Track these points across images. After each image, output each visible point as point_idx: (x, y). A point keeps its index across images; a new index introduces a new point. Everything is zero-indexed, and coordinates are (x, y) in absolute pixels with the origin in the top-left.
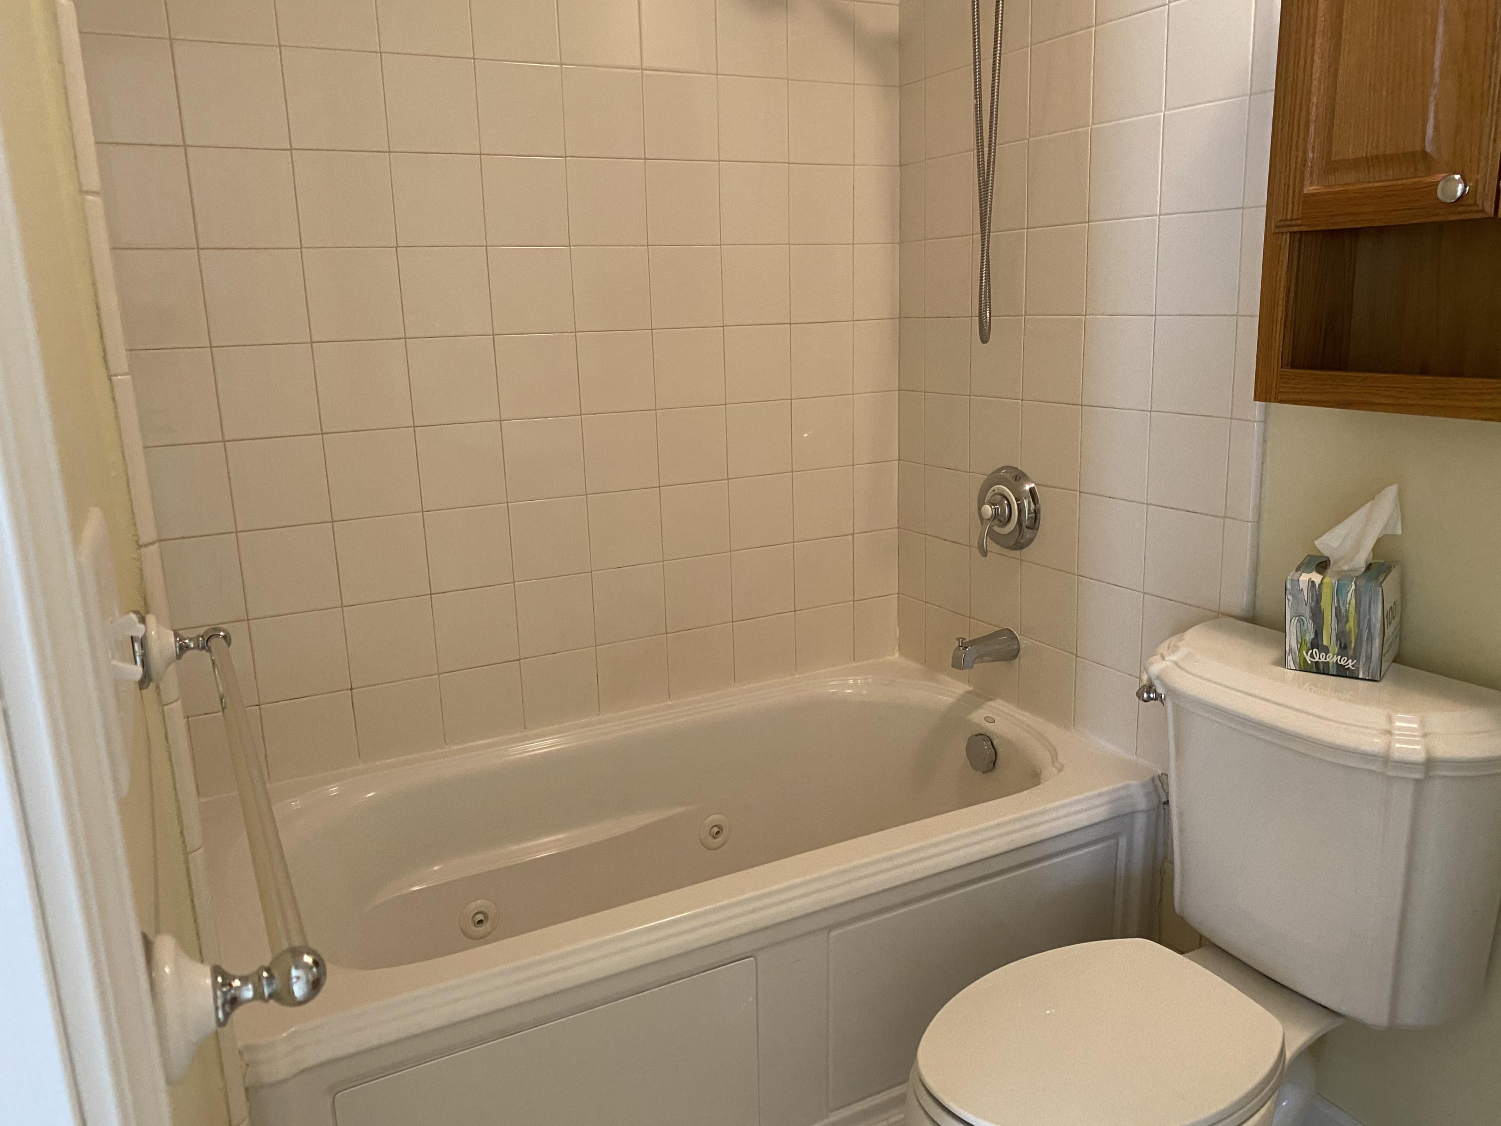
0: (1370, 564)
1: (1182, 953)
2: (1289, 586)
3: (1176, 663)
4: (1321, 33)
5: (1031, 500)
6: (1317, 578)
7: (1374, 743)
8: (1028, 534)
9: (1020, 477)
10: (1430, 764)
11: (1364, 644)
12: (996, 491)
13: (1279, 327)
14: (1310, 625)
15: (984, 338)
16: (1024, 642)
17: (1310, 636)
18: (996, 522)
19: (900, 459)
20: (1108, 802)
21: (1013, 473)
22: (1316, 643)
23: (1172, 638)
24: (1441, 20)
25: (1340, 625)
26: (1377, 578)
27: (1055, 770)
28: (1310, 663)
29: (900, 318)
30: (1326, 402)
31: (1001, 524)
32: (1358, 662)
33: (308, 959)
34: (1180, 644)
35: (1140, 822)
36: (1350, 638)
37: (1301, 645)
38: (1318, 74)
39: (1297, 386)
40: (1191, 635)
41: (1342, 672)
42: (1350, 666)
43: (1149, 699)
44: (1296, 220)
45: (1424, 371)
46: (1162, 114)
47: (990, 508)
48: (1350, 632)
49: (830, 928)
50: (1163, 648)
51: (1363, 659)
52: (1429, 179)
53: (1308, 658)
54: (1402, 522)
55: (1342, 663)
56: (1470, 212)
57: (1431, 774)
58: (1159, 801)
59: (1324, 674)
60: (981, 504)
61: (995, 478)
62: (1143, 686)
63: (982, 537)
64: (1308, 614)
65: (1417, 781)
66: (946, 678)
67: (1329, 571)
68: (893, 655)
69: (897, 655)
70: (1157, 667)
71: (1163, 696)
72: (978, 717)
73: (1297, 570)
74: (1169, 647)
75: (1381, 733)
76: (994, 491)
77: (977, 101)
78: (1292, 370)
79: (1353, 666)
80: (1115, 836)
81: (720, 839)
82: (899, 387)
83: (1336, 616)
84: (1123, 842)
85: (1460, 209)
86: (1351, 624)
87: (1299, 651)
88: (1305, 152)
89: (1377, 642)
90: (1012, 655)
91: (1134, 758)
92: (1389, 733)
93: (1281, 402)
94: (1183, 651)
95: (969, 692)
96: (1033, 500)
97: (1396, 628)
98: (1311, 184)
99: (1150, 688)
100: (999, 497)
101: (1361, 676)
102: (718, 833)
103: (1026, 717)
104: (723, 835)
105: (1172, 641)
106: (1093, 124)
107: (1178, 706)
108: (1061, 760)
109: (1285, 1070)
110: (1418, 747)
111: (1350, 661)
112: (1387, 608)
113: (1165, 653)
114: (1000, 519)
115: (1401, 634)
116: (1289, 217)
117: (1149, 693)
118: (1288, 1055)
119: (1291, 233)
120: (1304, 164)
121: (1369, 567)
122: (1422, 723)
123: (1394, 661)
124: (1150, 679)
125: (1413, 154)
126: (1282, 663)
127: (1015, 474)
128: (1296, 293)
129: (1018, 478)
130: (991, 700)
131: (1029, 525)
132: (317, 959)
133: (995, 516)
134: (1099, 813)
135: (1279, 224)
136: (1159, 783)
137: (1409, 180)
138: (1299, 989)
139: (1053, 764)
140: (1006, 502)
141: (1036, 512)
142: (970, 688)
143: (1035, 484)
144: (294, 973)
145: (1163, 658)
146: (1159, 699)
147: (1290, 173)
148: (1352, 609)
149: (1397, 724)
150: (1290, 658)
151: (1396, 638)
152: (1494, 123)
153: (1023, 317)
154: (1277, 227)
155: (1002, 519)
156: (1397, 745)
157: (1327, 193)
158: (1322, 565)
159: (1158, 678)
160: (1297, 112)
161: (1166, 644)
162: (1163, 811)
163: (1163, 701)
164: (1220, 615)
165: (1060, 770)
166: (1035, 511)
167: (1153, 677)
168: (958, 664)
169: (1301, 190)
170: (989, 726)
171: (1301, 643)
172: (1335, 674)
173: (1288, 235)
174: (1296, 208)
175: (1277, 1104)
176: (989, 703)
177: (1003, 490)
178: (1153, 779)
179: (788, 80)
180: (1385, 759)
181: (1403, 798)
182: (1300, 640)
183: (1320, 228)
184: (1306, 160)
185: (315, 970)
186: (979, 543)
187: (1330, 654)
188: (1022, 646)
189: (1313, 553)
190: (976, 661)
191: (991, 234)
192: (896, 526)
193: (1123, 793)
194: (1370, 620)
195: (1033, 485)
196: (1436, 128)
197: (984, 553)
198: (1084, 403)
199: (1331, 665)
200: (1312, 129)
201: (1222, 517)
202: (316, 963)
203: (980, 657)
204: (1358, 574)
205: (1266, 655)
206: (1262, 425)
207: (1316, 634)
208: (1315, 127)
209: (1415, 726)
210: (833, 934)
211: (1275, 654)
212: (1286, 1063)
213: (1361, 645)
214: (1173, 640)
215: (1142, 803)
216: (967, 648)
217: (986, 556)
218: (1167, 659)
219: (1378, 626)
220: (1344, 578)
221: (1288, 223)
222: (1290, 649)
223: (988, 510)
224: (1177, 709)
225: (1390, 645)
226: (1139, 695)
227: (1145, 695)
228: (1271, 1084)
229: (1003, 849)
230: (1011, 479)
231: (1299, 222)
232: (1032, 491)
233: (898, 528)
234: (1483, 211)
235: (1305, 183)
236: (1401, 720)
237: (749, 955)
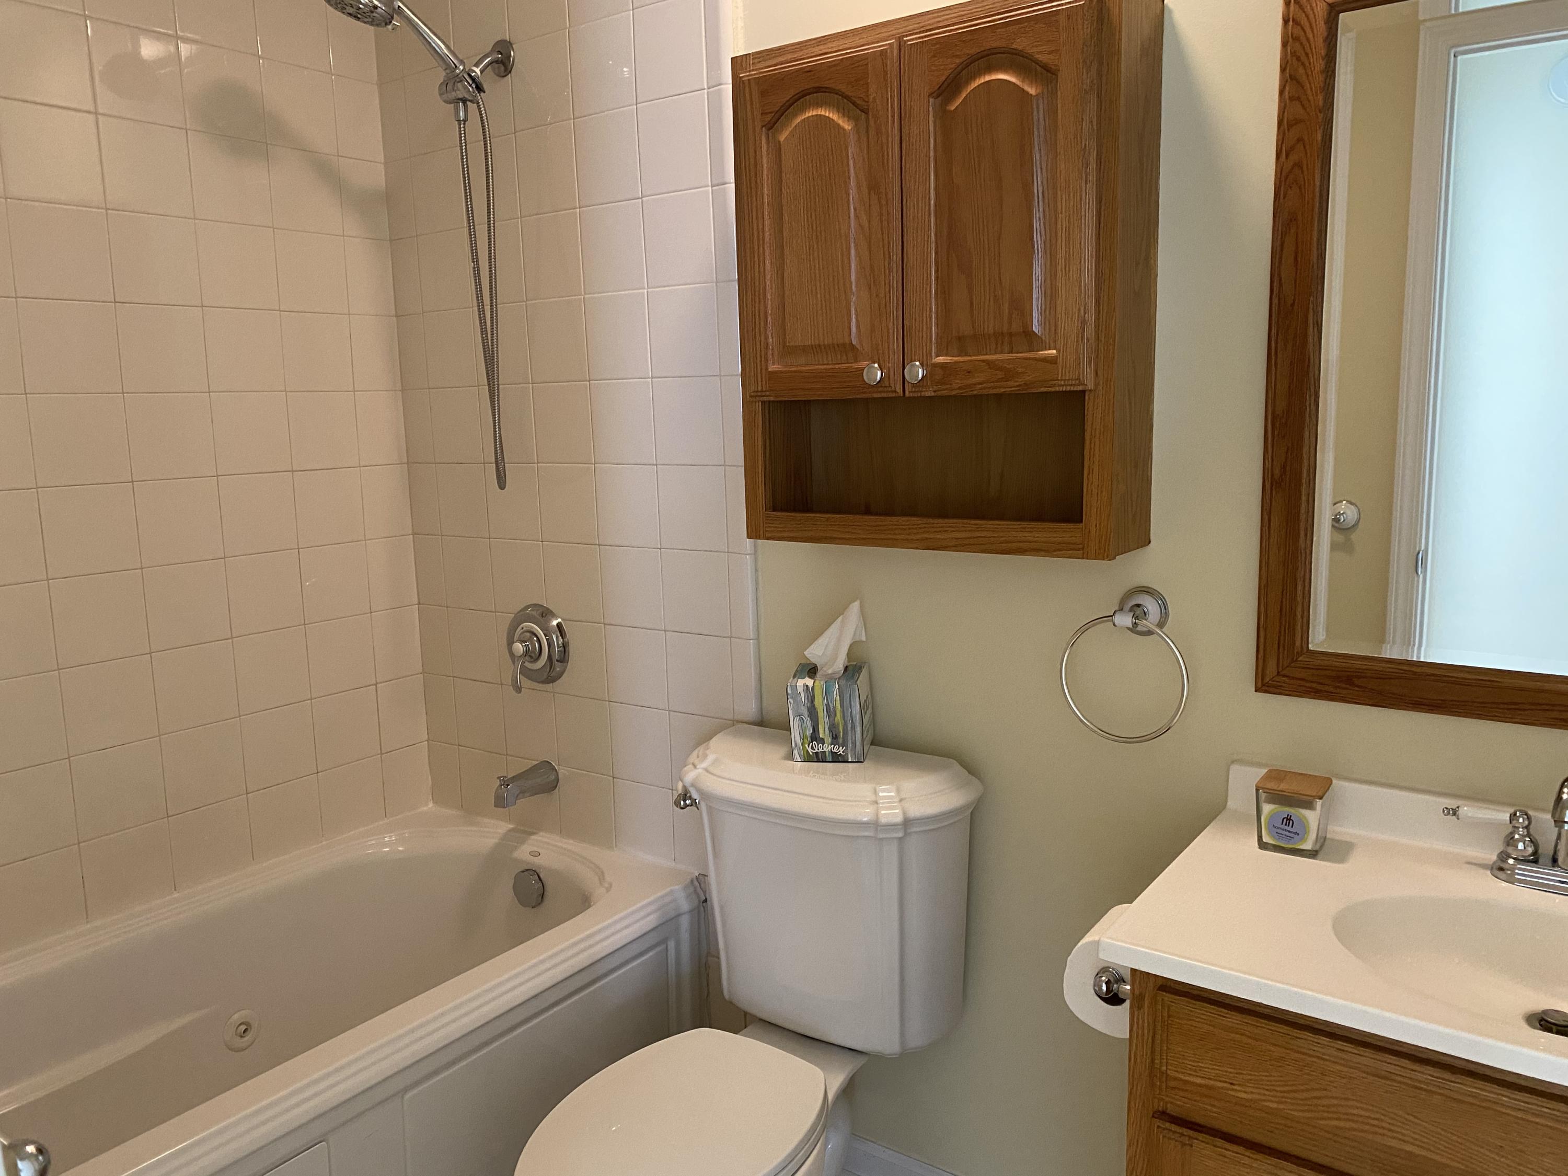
0: (847, 667)
1: (736, 1033)
2: (789, 692)
3: (707, 770)
4: (768, 245)
5: (559, 635)
6: (809, 682)
7: (865, 814)
8: (558, 667)
9: (545, 614)
10: (907, 823)
11: (850, 732)
12: (525, 629)
13: (760, 479)
14: (808, 723)
15: (502, 484)
16: (562, 771)
17: (809, 732)
18: (527, 658)
19: (419, 603)
20: (659, 909)
21: (538, 610)
22: (815, 737)
23: (699, 748)
24: (852, 245)
25: (831, 719)
26: (853, 676)
27: (603, 890)
28: (811, 754)
29: (408, 463)
30: (802, 538)
31: (532, 660)
32: (847, 749)
33: (31, 1149)
34: (707, 752)
35: (685, 922)
36: (839, 729)
37: (803, 740)
38: (769, 276)
39: (779, 526)
40: (713, 742)
41: (837, 759)
42: (841, 752)
43: (686, 806)
44: (765, 391)
45: (868, 511)
46: (646, 291)
47: (520, 646)
48: (838, 724)
49: (406, 1090)
50: (693, 758)
51: (850, 745)
52: (856, 366)
53: (810, 750)
54: (865, 631)
55: (835, 751)
56: (887, 392)
57: (909, 831)
58: (699, 901)
59: (823, 762)
60: (510, 643)
61: (521, 617)
62: (679, 795)
63: (515, 675)
64: (806, 713)
65: (900, 839)
66: (486, 820)
67: (818, 675)
68: (427, 805)
69: (431, 805)
70: (690, 775)
71: (697, 801)
72: (524, 853)
73: (794, 677)
74: (698, 757)
75: (871, 804)
76: (522, 628)
77: (474, 265)
78: (774, 513)
79: (843, 752)
80: (664, 941)
81: (248, 1038)
82: (413, 530)
83: (827, 712)
84: (671, 944)
85: (880, 389)
86: (839, 717)
87: (803, 745)
88: (766, 338)
89: (858, 729)
90: (552, 786)
91: (673, 864)
92: (876, 803)
93: (768, 539)
94: (711, 757)
95: (510, 830)
96: (561, 635)
97: (870, 717)
98: (773, 364)
99: (685, 795)
100: (528, 634)
101: (850, 760)
102: (245, 1031)
103: (570, 844)
104: (252, 1032)
105: (699, 751)
106: (585, 294)
107: (710, 806)
108: (608, 878)
109: (829, 1109)
110: (897, 811)
111: (841, 748)
112: (862, 702)
113: (696, 762)
114: (532, 655)
115: (873, 721)
116: (760, 389)
117: (685, 801)
118: (831, 1096)
119: (762, 402)
120: (767, 348)
121: (846, 668)
122: (898, 791)
123: (871, 745)
124: (684, 787)
125: (844, 345)
126: (790, 757)
127: (541, 610)
128: (770, 450)
129: (544, 615)
130: (533, 834)
131: (559, 659)
132: (40, 1147)
133: (527, 652)
134: (650, 922)
135: (752, 394)
136: (697, 884)
137: (843, 365)
138: (832, 1040)
139: (601, 883)
140: (535, 639)
141: (565, 646)
142: (511, 826)
143: (562, 619)
144: (20, 1164)
145: (695, 766)
146: (694, 804)
147: (757, 353)
148: (838, 705)
149: (881, 794)
150: (796, 752)
151: (870, 725)
152: (895, 326)
153: (536, 465)
154: (751, 396)
155: (533, 655)
156: (883, 812)
157: (785, 372)
158: (812, 671)
159: (693, 785)
160: (757, 305)
161: (695, 753)
162: (702, 909)
163: (699, 806)
164: (735, 723)
165: (608, 890)
166: (563, 644)
167: (687, 785)
168: (500, 802)
169: (767, 369)
170: (536, 860)
171: (803, 738)
172: (831, 760)
173: (760, 403)
174: (764, 383)
175: (825, 1145)
176: (533, 837)
177: (532, 627)
178: (692, 881)
179: (274, 229)
180: (875, 824)
181: (891, 852)
182: (802, 736)
183: (783, 399)
184: (767, 344)
185: (40, 1158)
186: (512, 680)
187: (826, 745)
188: (560, 776)
189: (803, 662)
190: (519, 797)
191: (500, 386)
192: (421, 671)
193: (667, 900)
194: (851, 713)
195: (559, 620)
196: (858, 326)
197: (518, 689)
198: (601, 543)
199: (827, 753)
200: (769, 319)
201: (728, 637)
202: (40, 1151)
203: (522, 793)
204: (838, 676)
205: (775, 753)
206: (753, 556)
207: (814, 729)
208: (772, 318)
209: (892, 794)
210: (408, 1096)
211: (783, 751)
212: (829, 1103)
213: (847, 733)
214: (701, 749)
215: (685, 906)
216: (508, 785)
217: (520, 692)
218: (698, 767)
219: (858, 717)
220: (829, 680)
221: (759, 394)
222: (796, 744)
223: (519, 647)
224: (710, 810)
225: (868, 731)
226: (677, 803)
227: (682, 803)
228: (821, 1123)
229: (560, 978)
230: (538, 617)
231: (768, 393)
232: (559, 625)
233: (423, 672)
234: (895, 392)
235: (769, 362)
236: (884, 791)
237: (319, 1140)
